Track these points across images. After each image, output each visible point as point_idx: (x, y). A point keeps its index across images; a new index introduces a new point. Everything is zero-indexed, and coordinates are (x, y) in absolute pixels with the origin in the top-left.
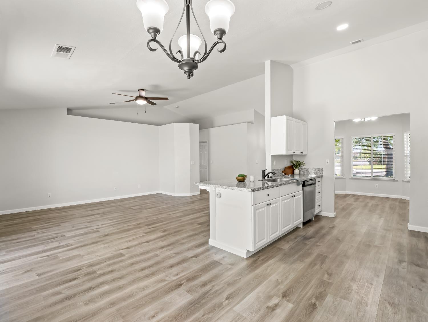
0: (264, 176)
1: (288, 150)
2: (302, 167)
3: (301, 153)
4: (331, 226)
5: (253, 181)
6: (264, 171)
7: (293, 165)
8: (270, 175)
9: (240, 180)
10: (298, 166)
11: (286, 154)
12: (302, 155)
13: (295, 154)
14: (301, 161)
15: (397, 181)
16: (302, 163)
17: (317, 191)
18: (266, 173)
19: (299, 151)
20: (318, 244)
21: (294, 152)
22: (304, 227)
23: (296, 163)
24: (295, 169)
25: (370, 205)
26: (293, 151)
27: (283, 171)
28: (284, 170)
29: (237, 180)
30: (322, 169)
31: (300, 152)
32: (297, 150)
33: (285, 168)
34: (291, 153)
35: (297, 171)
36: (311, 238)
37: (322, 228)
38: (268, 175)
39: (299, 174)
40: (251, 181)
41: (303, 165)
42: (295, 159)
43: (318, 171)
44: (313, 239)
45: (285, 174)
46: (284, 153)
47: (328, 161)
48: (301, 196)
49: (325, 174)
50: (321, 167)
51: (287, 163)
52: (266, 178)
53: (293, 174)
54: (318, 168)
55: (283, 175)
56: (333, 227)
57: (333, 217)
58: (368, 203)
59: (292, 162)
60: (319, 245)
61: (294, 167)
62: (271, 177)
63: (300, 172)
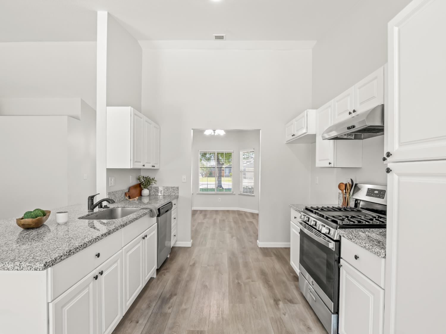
0: (92, 206)
1: (135, 162)
2: (153, 186)
3: (153, 166)
4: (191, 263)
5: (66, 224)
6: (91, 198)
7: (140, 182)
8: (105, 203)
9: (27, 226)
10: (147, 185)
11: (132, 167)
12: (154, 170)
13: (144, 167)
14: (151, 178)
15: (235, 194)
16: (153, 179)
17: (173, 217)
18: (96, 200)
19: (150, 163)
20: (184, 307)
21: (144, 166)
22: (158, 276)
23: (145, 181)
24: (143, 189)
25: (218, 221)
26: (142, 164)
27: (125, 193)
28: (128, 191)
29: (19, 225)
30: (178, 188)
31: (151, 165)
32: (147, 163)
33: (130, 189)
34: (139, 166)
35: (145, 192)
36: (171, 296)
37: (181, 270)
38: (100, 204)
39: (149, 195)
40: (59, 224)
41: (153, 183)
42: (143, 174)
43: (173, 191)
44: (175, 297)
45: (130, 198)
46: (128, 166)
47: (185, 178)
48: (155, 232)
49: (181, 193)
50: (176, 186)
51: (132, 181)
52: (97, 210)
53: (140, 195)
54: (173, 186)
55: (127, 200)
56: (194, 265)
57: (190, 246)
58: (215, 219)
59: (139, 179)
60: (186, 310)
61: (142, 186)
62: (106, 207)
63: (150, 192)
